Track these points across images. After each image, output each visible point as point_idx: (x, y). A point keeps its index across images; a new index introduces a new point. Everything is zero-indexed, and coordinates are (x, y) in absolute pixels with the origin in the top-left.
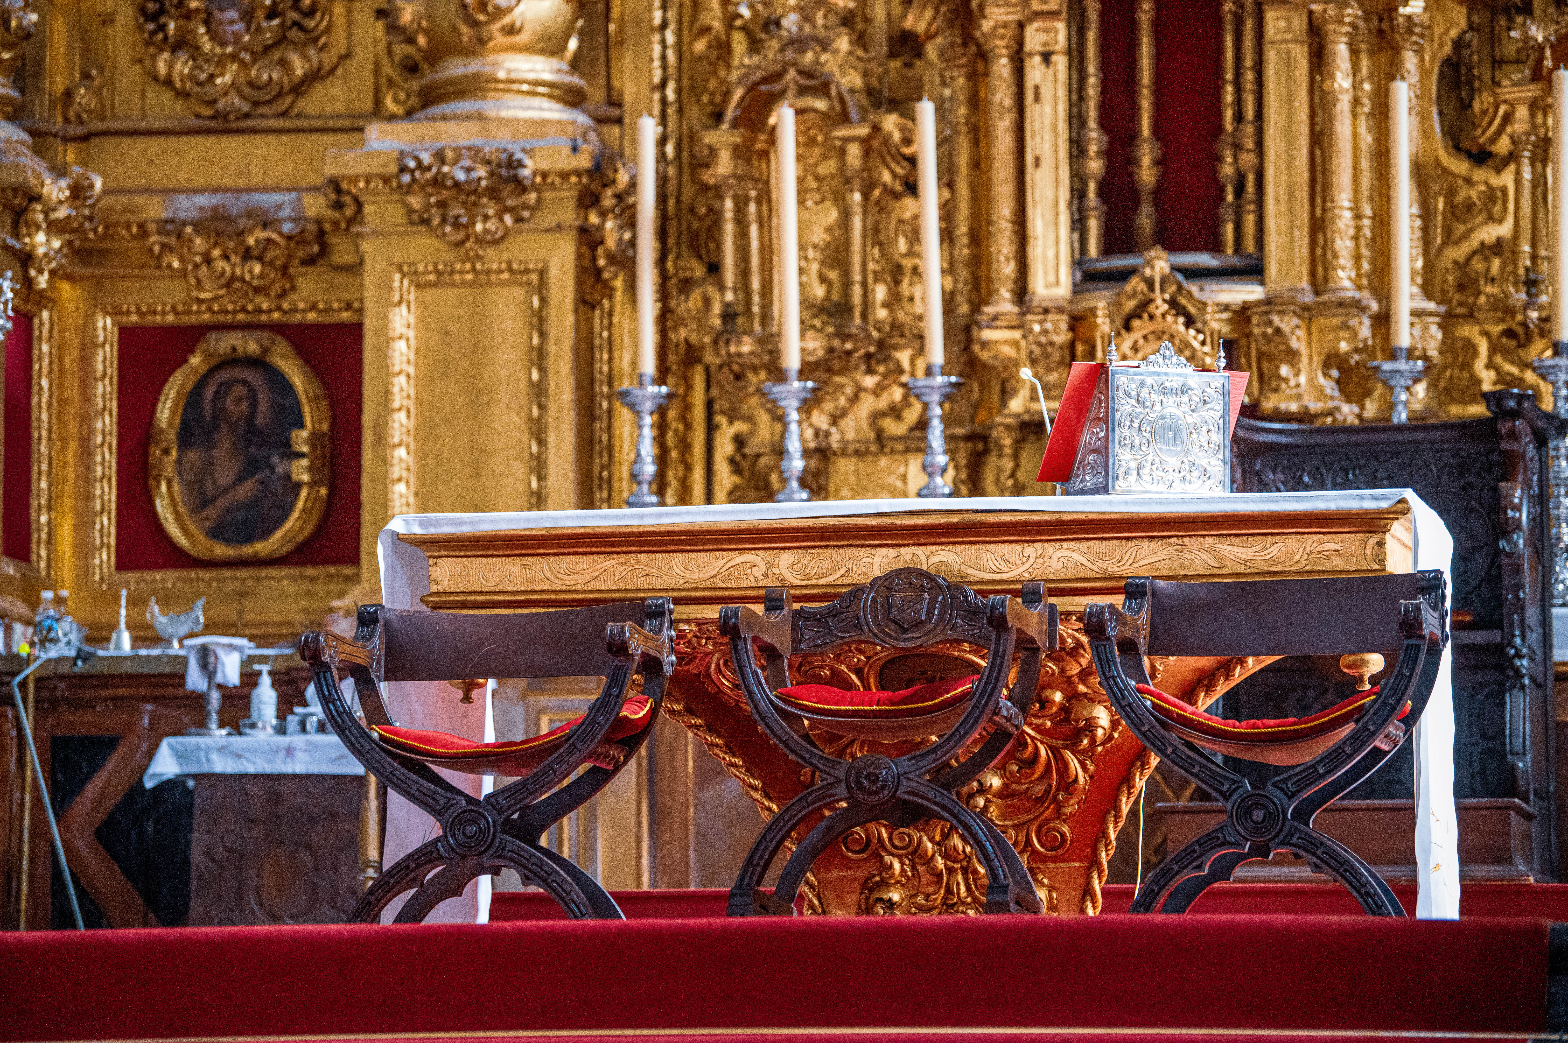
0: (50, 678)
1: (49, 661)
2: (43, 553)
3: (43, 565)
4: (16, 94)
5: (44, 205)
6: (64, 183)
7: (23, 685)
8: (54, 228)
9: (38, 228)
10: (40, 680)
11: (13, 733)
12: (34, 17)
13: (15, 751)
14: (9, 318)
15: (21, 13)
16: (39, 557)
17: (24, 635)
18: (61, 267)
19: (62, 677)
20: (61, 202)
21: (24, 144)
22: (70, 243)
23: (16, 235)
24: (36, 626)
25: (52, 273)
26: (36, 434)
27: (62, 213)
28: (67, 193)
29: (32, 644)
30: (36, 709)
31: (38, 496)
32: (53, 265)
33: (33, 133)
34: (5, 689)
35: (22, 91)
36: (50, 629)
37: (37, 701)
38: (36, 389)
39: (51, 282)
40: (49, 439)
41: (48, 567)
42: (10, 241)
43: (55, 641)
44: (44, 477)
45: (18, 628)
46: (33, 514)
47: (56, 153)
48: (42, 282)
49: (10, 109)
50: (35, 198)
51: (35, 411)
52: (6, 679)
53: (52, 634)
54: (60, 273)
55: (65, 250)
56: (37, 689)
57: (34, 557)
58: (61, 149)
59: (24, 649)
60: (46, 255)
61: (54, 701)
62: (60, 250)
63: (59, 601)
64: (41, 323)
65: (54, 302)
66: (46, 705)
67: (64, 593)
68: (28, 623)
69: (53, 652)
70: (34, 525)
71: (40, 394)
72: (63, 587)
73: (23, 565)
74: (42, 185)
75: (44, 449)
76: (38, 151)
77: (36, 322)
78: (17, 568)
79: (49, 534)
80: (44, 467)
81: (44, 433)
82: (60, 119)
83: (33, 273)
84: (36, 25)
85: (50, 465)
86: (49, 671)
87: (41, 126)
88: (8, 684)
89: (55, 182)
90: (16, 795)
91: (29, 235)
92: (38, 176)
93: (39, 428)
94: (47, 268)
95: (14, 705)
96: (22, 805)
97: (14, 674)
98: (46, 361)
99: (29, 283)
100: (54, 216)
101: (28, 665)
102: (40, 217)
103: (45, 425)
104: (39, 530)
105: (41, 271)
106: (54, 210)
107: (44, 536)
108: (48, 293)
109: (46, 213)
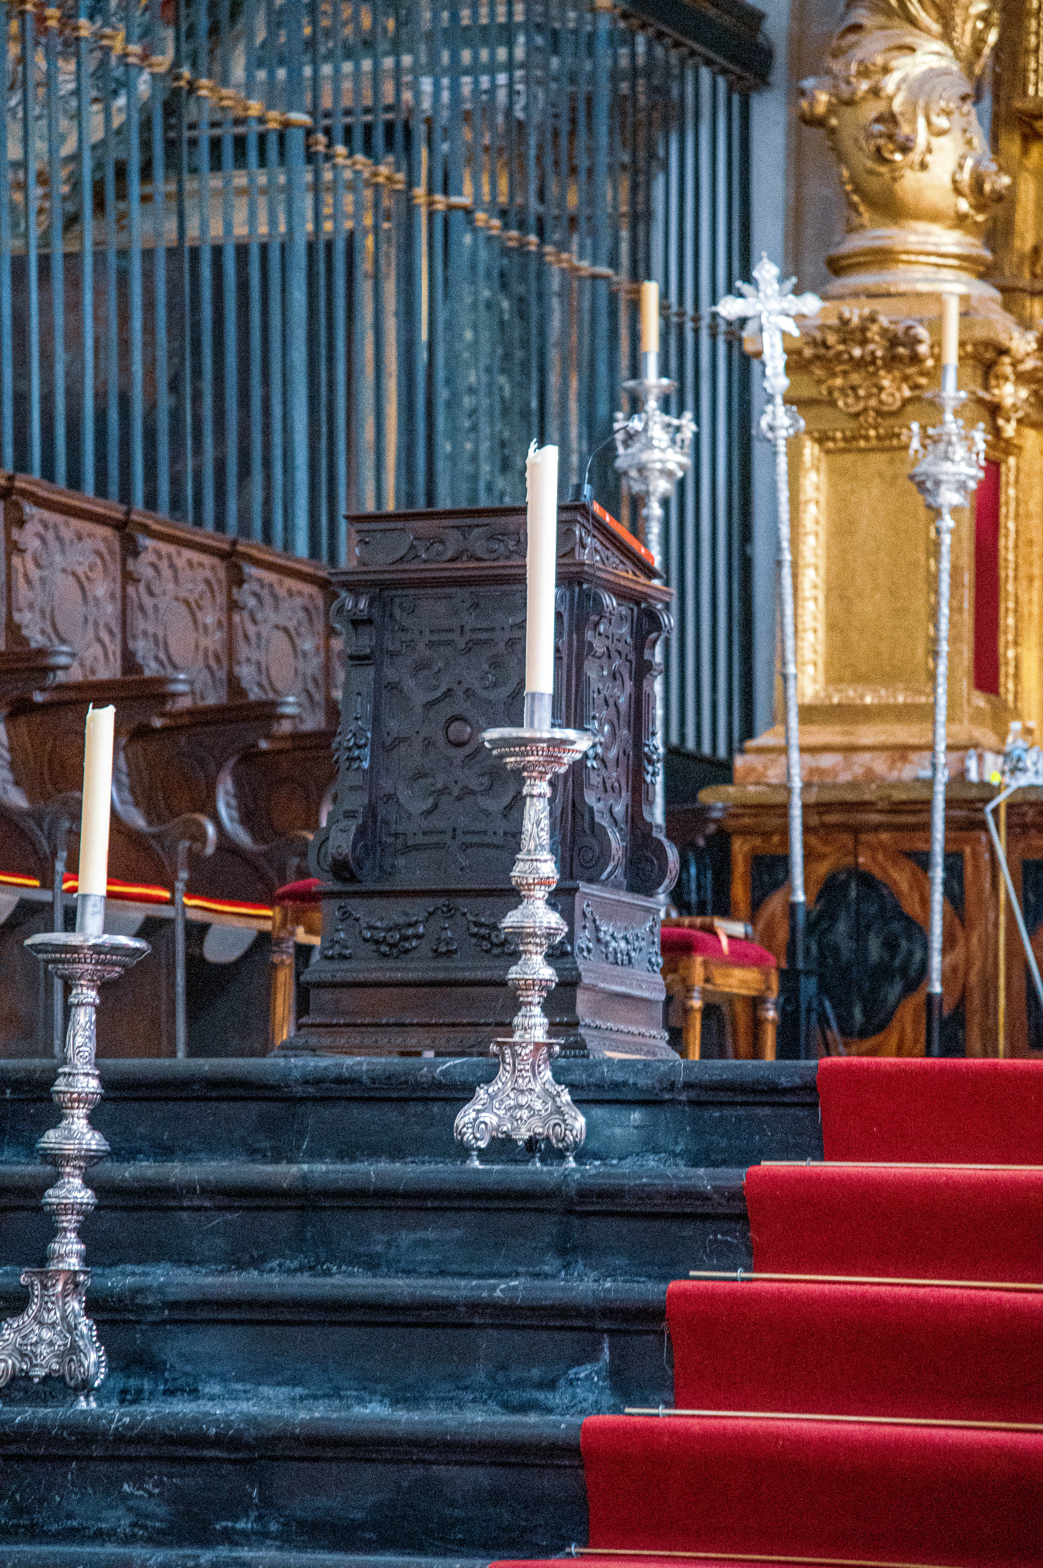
0: (1020, 805)
1: (1021, 789)
2: (1011, 685)
3: (1010, 698)
4: (987, 255)
5: (1012, 357)
6: (1031, 336)
7: (995, 812)
8: (1022, 378)
9: (1006, 379)
10: (1011, 806)
11: (987, 856)
12: (1006, 180)
13: (989, 873)
14: (981, 468)
15: (994, 177)
16: (1007, 690)
17: (995, 764)
18: (1027, 415)
19: (1032, 804)
20: (1028, 355)
21: (993, 300)
22: (1035, 393)
23: (986, 387)
24: (1007, 755)
25: (1020, 421)
26: (1002, 574)
27: (1029, 365)
28: (1034, 346)
29: (1003, 773)
30: (1008, 834)
31: (1006, 633)
32: (1020, 414)
33: (1003, 290)
34: (978, 816)
35: (994, 251)
36: (1019, 759)
37: (1009, 827)
38: (1002, 531)
39: (1018, 432)
40: (1016, 578)
41: (1016, 699)
42: (981, 393)
43: (1024, 770)
44: (1011, 614)
45: (989, 757)
46: (1001, 649)
47: (1024, 307)
48: (1009, 430)
49: (982, 269)
50: (1003, 351)
51: (1002, 552)
52: (979, 805)
53: (1021, 765)
54: (1026, 421)
55: (1032, 400)
56: (1009, 815)
57: (1002, 690)
58: (1028, 303)
59: (994, 778)
60: (1014, 405)
61: (1025, 827)
62: (1027, 400)
63: (1028, 731)
64: (1008, 469)
65: (1020, 448)
66: (1018, 830)
67: (1032, 724)
68: (998, 752)
69: (1023, 780)
70: (1002, 660)
71: (1007, 536)
72: (1030, 718)
73: (993, 698)
74: (1011, 339)
75: (1010, 587)
76: (1007, 307)
77: (1003, 468)
78: (988, 701)
79: (1017, 667)
80: (1011, 605)
81: (1011, 573)
82: (1027, 275)
83: (1001, 422)
84: (1008, 188)
85: (1017, 602)
86: (1019, 798)
87: (1010, 283)
88: (981, 810)
89: (1023, 336)
90: (991, 915)
91: (998, 386)
92: (1008, 330)
93: (1007, 568)
94: (1015, 416)
95: (987, 830)
96: (996, 925)
97: (987, 801)
98: (1012, 504)
99: (996, 431)
100: (1022, 367)
101: (999, 793)
102: (1008, 370)
103: (1012, 565)
104: (1007, 664)
105: (1008, 420)
106: (1021, 361)
107: (1011, 670)
108: (1015, 442)
109: (1014, 365)
